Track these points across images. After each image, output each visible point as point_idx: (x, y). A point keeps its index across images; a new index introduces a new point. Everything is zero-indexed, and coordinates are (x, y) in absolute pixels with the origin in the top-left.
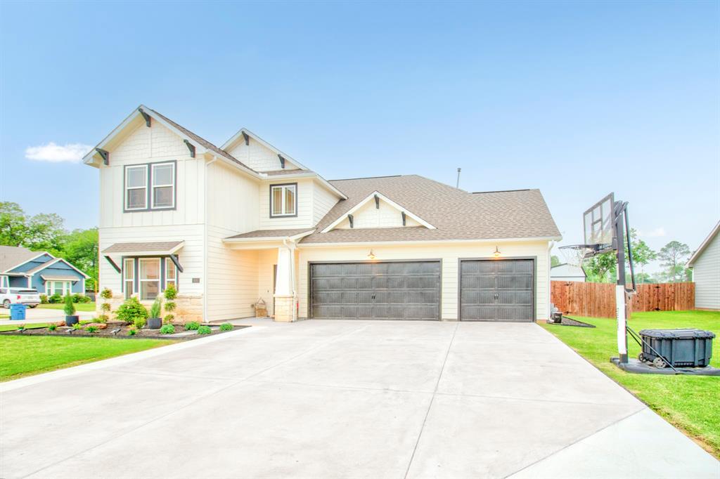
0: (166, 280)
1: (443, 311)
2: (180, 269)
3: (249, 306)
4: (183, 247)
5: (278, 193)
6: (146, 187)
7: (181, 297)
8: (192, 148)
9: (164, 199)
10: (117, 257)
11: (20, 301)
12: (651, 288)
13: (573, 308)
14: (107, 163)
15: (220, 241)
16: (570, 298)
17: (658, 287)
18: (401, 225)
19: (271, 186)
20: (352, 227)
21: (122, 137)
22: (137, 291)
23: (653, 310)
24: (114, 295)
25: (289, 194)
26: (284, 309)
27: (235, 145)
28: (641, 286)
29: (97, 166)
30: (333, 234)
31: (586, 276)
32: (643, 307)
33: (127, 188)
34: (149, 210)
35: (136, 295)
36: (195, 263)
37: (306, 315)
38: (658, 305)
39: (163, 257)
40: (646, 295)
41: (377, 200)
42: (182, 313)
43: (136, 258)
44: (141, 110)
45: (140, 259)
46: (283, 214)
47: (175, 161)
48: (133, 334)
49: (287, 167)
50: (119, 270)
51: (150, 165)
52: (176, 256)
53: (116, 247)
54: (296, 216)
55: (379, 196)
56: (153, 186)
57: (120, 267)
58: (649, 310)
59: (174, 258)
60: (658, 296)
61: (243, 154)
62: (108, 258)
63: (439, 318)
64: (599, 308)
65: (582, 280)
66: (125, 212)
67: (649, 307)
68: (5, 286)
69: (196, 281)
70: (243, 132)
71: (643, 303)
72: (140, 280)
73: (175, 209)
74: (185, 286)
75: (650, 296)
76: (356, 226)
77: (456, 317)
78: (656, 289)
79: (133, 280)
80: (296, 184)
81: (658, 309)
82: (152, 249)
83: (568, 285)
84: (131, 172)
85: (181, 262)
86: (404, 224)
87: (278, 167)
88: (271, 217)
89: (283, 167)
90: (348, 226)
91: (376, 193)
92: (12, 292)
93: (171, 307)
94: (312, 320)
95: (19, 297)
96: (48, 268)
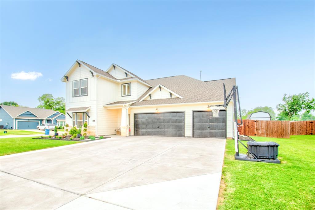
0: (85, 121)
1: (186, 133)
2: (89, 117)
3: (114, 130)
4: (89, 109)
5: (124, 87)
6: (79, 88)
7: (89, 127)
8: (92, 73)
9: (84, 92)
10: (70, 113)
11: (49, 128)
12: (308, 123)
13: (258, 133)
14: (68, 81)
15: (102, 106)
16: (256, 128)
17: (312, 122)
19: (122, 84)
20: (151, 99)
21: (72, 71)
22: (76, 125)
23: (309, 134)
24: (69, 126)
25: (128, 87)
26: (124, 131)
27: (110, 70)
28: (302, 122)
29: (65, 82)
30: (143, 102)
31: (271, 118)
32: (303, 133)
33: (73, 89)
34: (80, 96)
35: (76, 126)
36: (93, 115)
37: (133, 134)
38: (312, 132)
39: (84, 113)
40: (305, 127)
41: (160, 88)
42: (89, 133)
43: (76, 113)
44: (77, 61)
45: (77, 113)
46: (126, 95)
47: (88, 78)
48: (71, 139)
49: (128, 77)
50: (71, 117)
51: (80, 80)
52: (88, 112)
53: (70, 110)
54: (131, 95)
55: (161, 86)
56: (81, 88)
57: (71, 116)
58: (306, 134)
59: (87, 113)
60: (312, 127)
61: (114, 73)
62: (67, 113)
63: (184, 136)
64: (272, 133)
66: (73, 97)
67: (307, 133)
68: (46, 123)
69: (94, 121)
70: (113, 65)
71: (303, 130)
72: (77, 121)
73: (87, 95)
74: (91, 123)
75: (307, 127)
76: (153, 98)
77: (191, 135)
78: (311, 124)
79: (75, 121)
80: (131, 83)
81: (312, 134)
82: (80, 110)
83: (255, 122)
84: (75, 83)
85: (89, 115)
86: (171, 97)
87: (125, 77)
88: (122, 96)
89: (127, 77)
90: (149, 99)
91: (159, 85)
92: (47, 125)
93: (85, 130)
94: (135, 136)
95: (49, 127)
96: (58, 117)
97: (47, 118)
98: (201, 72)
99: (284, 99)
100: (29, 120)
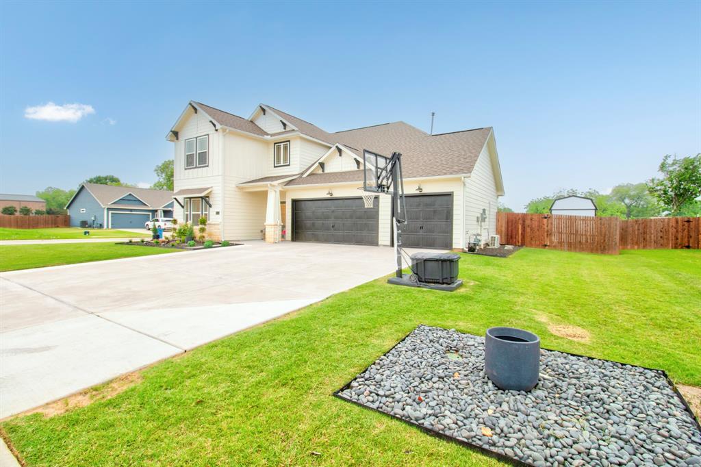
0: (204, 213)
1: (380, 238)
2: (210, 206)
3: (259, 231)
4: (210, 192)
5: (279, 148)
6: (195, 153)
7: (209, 224)
8: (215, 125)
9: (203, 159)
10: (181, 198)
11: (166, 227)
12: (680, 222)
13: (551, 242)
14: (177, 139)
15: (234, 186)
16: (548, 231)
17: (688, 221)
18: (356, 169)
19: (275, 144)
20: (323, 171)
21: (184, 121)
22: (190, 220)
23: (682, 248)
25: (285, 148)
26: (272, 232)
27: (257, 116)
28: (666, 220)
29: (173, 141)
30: (308, 178)
31: (596, 209)
32: (668, 244)
33: (186, 154)
34: (196, 167)
35: (190, 223)
36: (217, 203)
37: (290, 239)
38: (689, 242)
39: (202, 198)
40: (672, 231)
41: (340, 151)
42: (210, 235)
43: (190, 198)
44: (190, 104)
45: (192, 199)
46: (282, 164)
47: (208, 135)
49: (288, 129)
50: (183, 207)
51: (196, 138)
52: (208, 197)
53: (182, 192)
54: (289, 165)
55: (340, 147)
56: (198, 152)
57: (183, 204)
58: (676, 248)
59: (206, 199)
60: (689, 231)
61: (263, 123)
62: (175, 199)
63: (377, 244)
65: (592, 214)
66: (186, 169)
67: (677, 244)
68: (161, 217)
69: (218, 213)
70: (261, 107)
71: (668, 239)
72: (192, 213)
73: (208, 166)
74: (213, 219)
75: (677, 231)
76: (326, 171)
77: (389, 243)
78: (686, 224)
79: (188, 213)
80: (289, 141)
81: (688, 247)
82: (195, 193)
83: (546, 218)
84: (189, 144)
85: (211, 203)
86: (358, 168)
87: (281, 129)
88: (275, 167)
89: (285, 129)
90: (320, 171)
91: (337, 144)
92: (162, 221)
93: (202, 230)
94: (294, 242)
95: (165, 224)
97: (164, 207)
98: (433, 114)
99: (663, 167)
100: (131, 210)
